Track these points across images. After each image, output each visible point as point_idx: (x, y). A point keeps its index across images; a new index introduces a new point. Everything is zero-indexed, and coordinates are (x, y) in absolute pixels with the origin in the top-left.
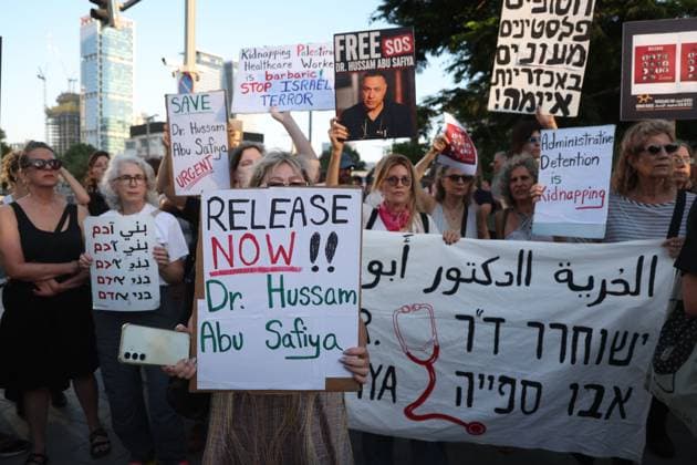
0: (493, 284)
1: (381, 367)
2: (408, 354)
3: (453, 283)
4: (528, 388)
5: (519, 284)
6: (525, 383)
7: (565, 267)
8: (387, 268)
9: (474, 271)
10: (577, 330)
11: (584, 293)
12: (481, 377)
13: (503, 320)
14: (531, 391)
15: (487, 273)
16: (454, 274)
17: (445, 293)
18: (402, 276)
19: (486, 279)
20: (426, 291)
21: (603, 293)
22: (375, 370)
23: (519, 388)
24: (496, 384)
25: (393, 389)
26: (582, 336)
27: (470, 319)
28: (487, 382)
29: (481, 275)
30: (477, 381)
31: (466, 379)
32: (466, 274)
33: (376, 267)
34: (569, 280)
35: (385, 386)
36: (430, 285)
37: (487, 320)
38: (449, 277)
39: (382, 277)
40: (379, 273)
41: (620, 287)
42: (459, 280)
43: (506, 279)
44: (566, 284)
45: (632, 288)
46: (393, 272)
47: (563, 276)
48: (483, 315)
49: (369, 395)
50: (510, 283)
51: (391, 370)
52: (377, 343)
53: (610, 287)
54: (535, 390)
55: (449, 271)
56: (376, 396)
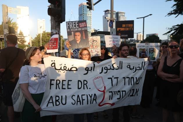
0: (115, 69)
2: (98, 90)
4: (123, 92)
5: (120, 69)
6: (122, 91)
7: (129, 64)
8: (90, 69)
9: (110, 67)
10: (131, 78)
11: (132, 70)
12: (114, 92)
13: (118, 78)
14: (124, 93)
16: (106, 68)
17: (105, 73)
18: (94, 71)
19: (113, 68)
20: (100, 73)
21: (136, 70)
22: (91, 95)
23: (121, 93)
24: (117, 92)
25: (96, 100)
26: (132, 79)
27: (111, 78)
30: (113, 93)
31: (111, 93)
32: (109, 68)
33: (87, 69)
34: (130, 67)
35: (94, 99)
38: (105, 69)
40: (88, 70)
41: (139, 68)
42: (107, 69)
43: (117, 68)
44: (129, 68)
45: (141, 69)
47: (128, 67)
48: (114, 77)
49: (90, 103)
50: (118, 69)
51: (95, 95)
52: (90, 88)
53: (137, 68)
54: (125, 92)
55: (105, 68)
56: (92, 103)
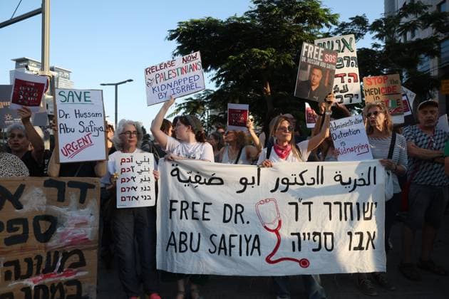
0: (306, 185)
1: (251, 236)
2: (265, 227)
3: (286, 186)
4: (328, 236)
5: (318, 183)
6: (325, 234)
7: (338, 173)
8: (250, 181)
9: (296, 178)
10: (346, 204)
11: (348, 186)
12: (304, 234)
13: (312, 203)
15: (302, 179)
16: (285, 181)
17: (282, 191)
18: (258, 184)
19: (302, 182)
20: (272, 191)
21: (355, 185)
22: (248, 238)
23: (323, 236)
24: (312, 236)
25: (258, 248)
26: (348, 206)
27: (296, 204)
28: (307, 236)
29: (299, 181)
30: (302, 236)
31: (296, 237)
32: (292, 181)
33: (244, 181)
34: (341, 180)
35: (254, 247)
36: (274, 188)
37: (304, 203)
38: (283, 183)
39: (248, 186)
40: (246, 184)
41: (362, 182)
42: (288, 184)
43: (312, 181)
44: (339, 182)
45: (367, 183)
46: (253, 183)
47: (338, 178)
48: (303, 201)
49: (245, 253)
50: (314, 183)
51: (257, 237)
52: (248, 222)
53: (358, 183)
54: (331, 236)
55: (283, 180)
56: (250, 253)
